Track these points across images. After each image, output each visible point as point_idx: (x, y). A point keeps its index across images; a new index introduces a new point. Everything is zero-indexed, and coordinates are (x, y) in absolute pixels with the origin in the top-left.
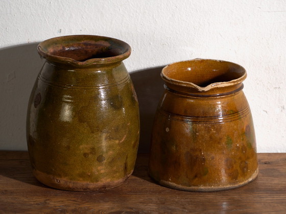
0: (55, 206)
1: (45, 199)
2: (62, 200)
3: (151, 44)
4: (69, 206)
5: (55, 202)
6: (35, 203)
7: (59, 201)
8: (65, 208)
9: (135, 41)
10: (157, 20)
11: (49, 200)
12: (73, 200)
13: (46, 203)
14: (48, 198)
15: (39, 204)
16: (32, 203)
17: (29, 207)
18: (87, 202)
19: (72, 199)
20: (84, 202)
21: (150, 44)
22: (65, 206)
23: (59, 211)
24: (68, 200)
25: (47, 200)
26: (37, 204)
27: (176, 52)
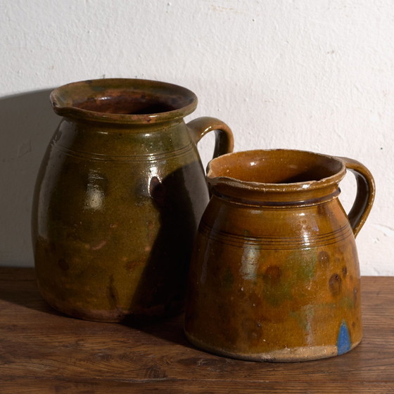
0: (93, 350)
1: (76, 339)
2: (104, 340)
3: (247, 100)
4: (115, 350)
5: (92, 343)
6: (61, 344)
7: (99, 343)
8: (108, 352)
9: (221, 94)
10: (256, 63)
11: (82, 340)
12: (122, 342)
13: (78, 345)
14: (80, 338)
15: (67, 347)
16: (57, 344)
17: (52, 350)
18: (143, 344)
19: (120, 340)
20: (138, 343)
21: (245, 100)
22: (109, 349)
23: (100, 356)
24: (113, 341)
25: (79, 340)
26: (63, 346)
27: (285, 114)
